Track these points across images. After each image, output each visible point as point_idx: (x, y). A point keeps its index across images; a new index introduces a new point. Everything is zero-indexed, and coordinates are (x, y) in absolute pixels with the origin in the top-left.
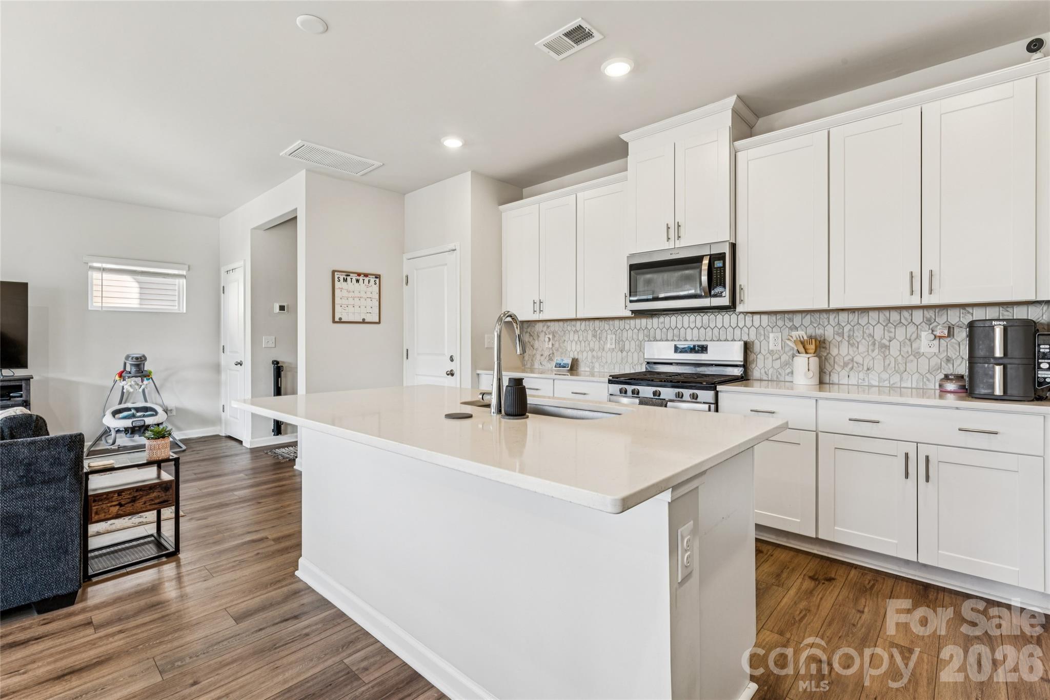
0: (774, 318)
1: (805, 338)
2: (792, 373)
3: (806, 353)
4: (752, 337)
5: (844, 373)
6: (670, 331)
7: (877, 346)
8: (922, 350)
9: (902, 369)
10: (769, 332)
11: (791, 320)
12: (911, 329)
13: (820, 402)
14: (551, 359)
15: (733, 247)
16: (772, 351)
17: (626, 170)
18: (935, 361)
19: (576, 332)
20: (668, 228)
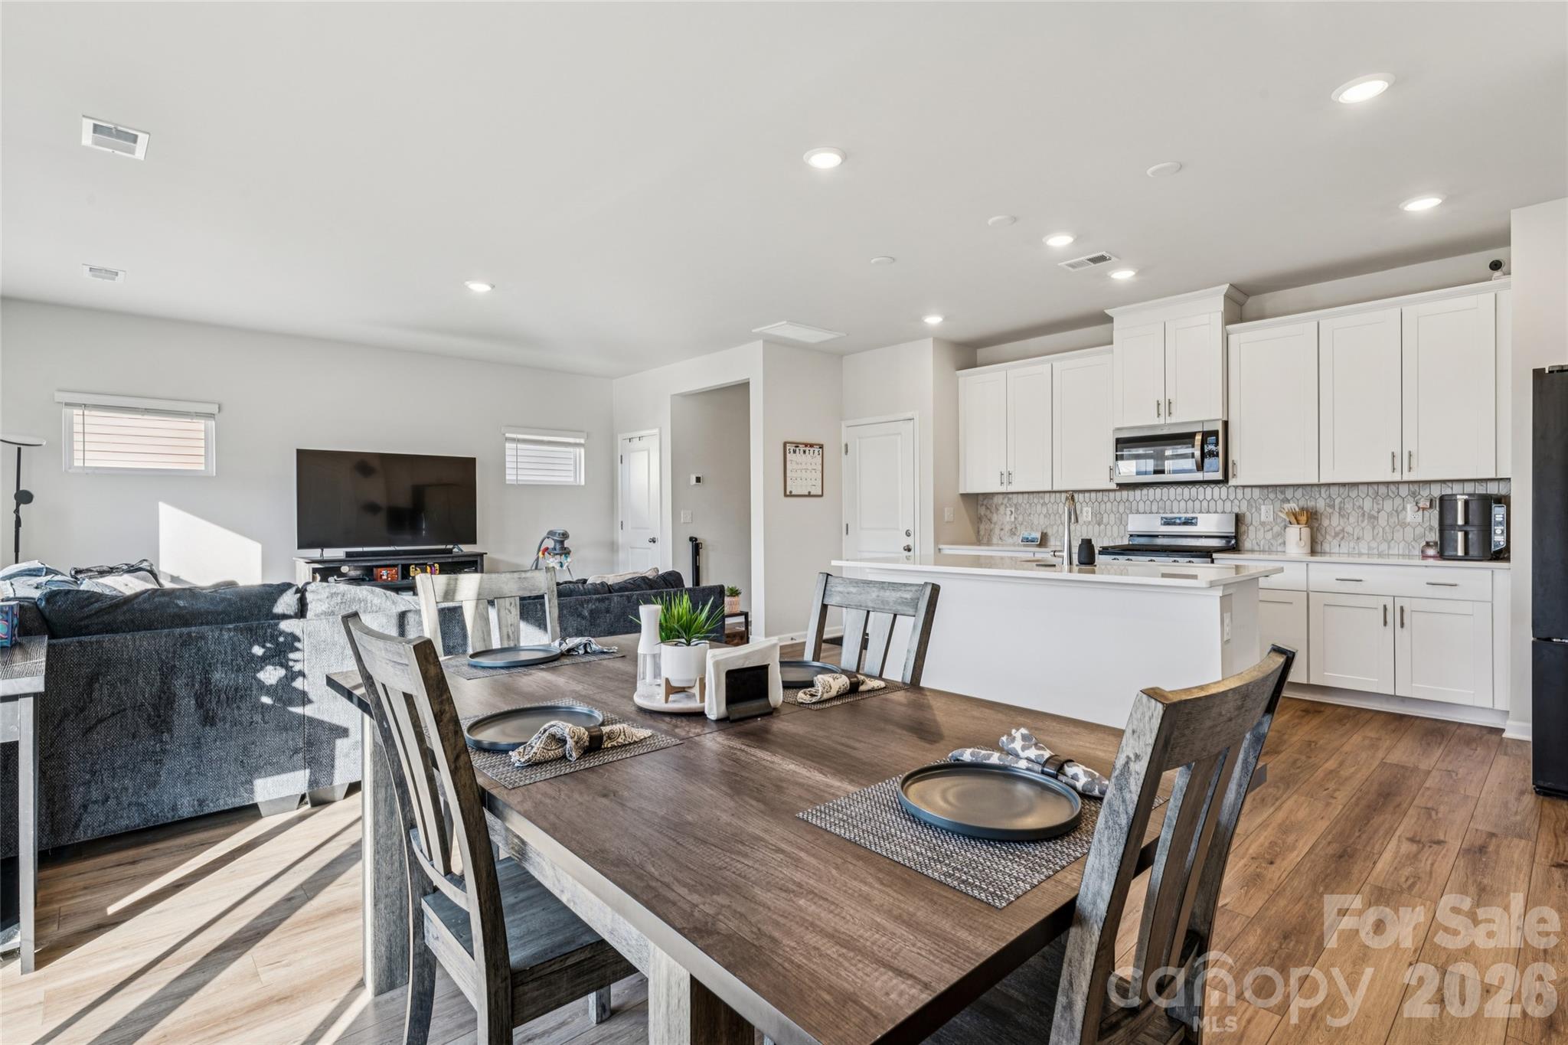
0: (1266, 491)
1: (1297, 510)
2: (1284, 543)
3: (1298, 524)
4: (1244, 508)
5: (1335, 542)
6: (1155, 504)
7: (1366, 517)
8: (1408, 520)
9: (1390, 538)
10: (1260, 504)
11: (1283, 493)
12: (1398, 501)
13: (1310, 565)
14: (1013, 533)
15: (1226, 424)
16: (1264, 522)
17: (1111, 343)
18: (1419, 530)
19: (1044, 504)
20: (1159, 404)
